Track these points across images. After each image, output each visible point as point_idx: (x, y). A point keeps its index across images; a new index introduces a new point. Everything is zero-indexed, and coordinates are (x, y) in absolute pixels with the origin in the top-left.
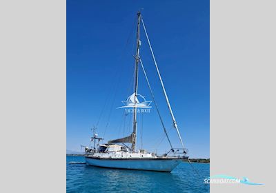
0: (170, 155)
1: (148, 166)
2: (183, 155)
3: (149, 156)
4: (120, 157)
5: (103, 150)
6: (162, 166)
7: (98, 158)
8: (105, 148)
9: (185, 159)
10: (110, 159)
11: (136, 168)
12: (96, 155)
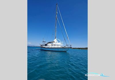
0: (66, 47)
1: (60, 50)
2: (70, 47)
3: (60, 47)
4: (51, 47)
5: (46, 45)
6: (64, 50)
7: (44, 48)
8: (47, 44)
9: (71, 48)
10: (48, 48)
11: (56, 50)
12: (44, 47)
